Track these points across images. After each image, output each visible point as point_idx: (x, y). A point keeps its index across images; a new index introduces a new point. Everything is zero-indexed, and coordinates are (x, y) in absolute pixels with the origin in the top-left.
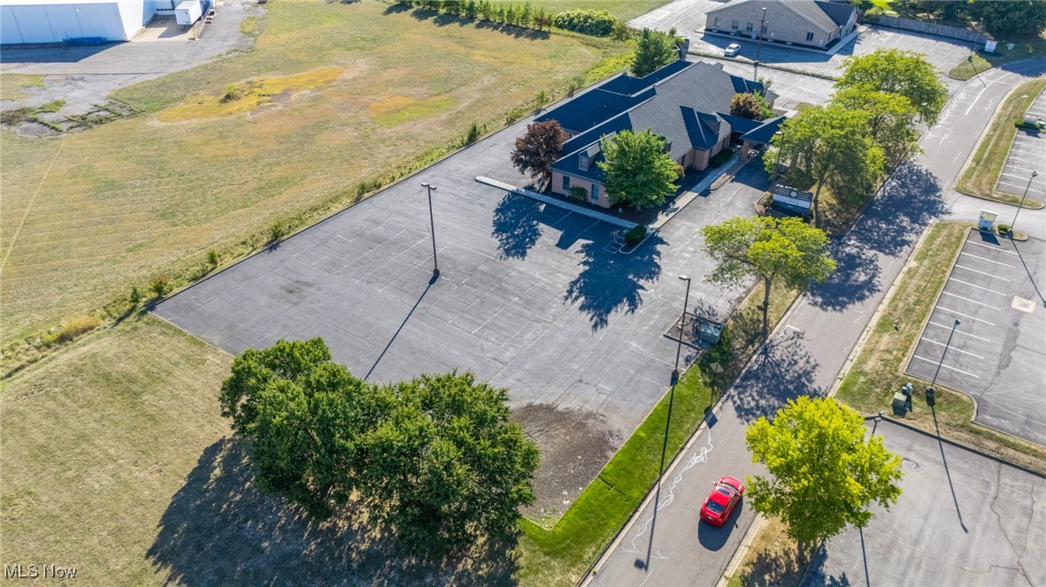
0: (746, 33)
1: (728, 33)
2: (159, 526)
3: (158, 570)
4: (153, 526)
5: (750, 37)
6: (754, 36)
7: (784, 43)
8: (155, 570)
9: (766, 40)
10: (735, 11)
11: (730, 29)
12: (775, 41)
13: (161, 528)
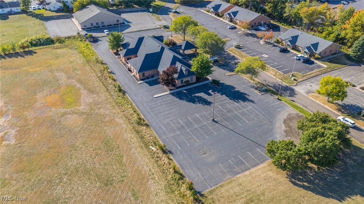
0: (97, 26)
1: (91, 28)
2: (330, 199)
3: (347, 200)
4: (330, 200)
5: (99, 27)
6: (101, 26)
7: (111, 25)
8: (347, 201)
9: (105, 26)
10: (90, 20)
11: (91, 27)
12: (108, 26)
13: (330, 198)
